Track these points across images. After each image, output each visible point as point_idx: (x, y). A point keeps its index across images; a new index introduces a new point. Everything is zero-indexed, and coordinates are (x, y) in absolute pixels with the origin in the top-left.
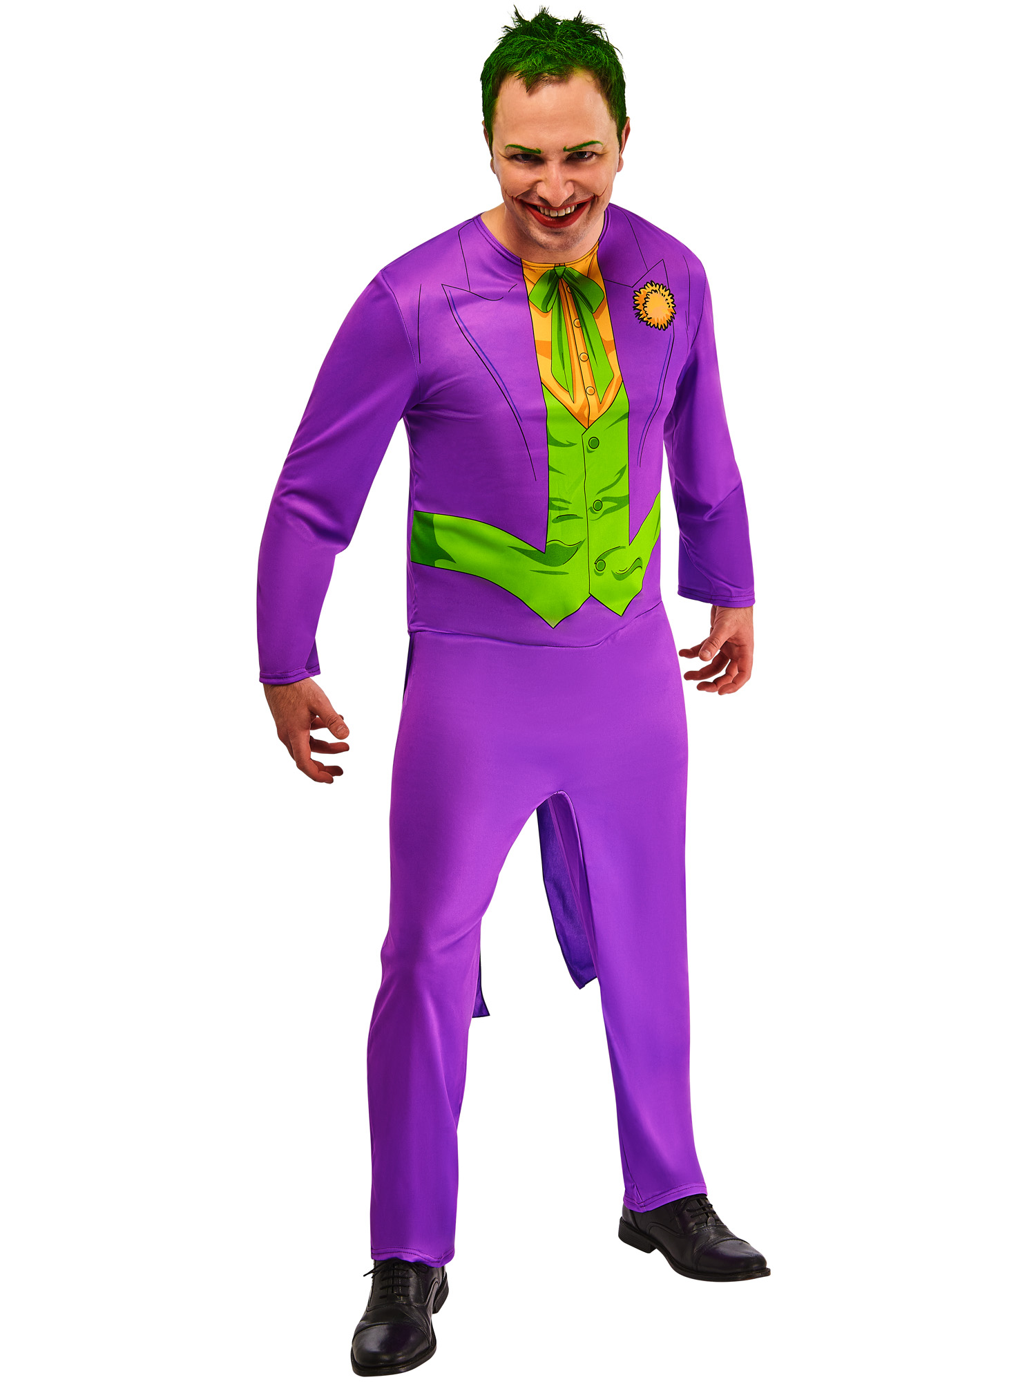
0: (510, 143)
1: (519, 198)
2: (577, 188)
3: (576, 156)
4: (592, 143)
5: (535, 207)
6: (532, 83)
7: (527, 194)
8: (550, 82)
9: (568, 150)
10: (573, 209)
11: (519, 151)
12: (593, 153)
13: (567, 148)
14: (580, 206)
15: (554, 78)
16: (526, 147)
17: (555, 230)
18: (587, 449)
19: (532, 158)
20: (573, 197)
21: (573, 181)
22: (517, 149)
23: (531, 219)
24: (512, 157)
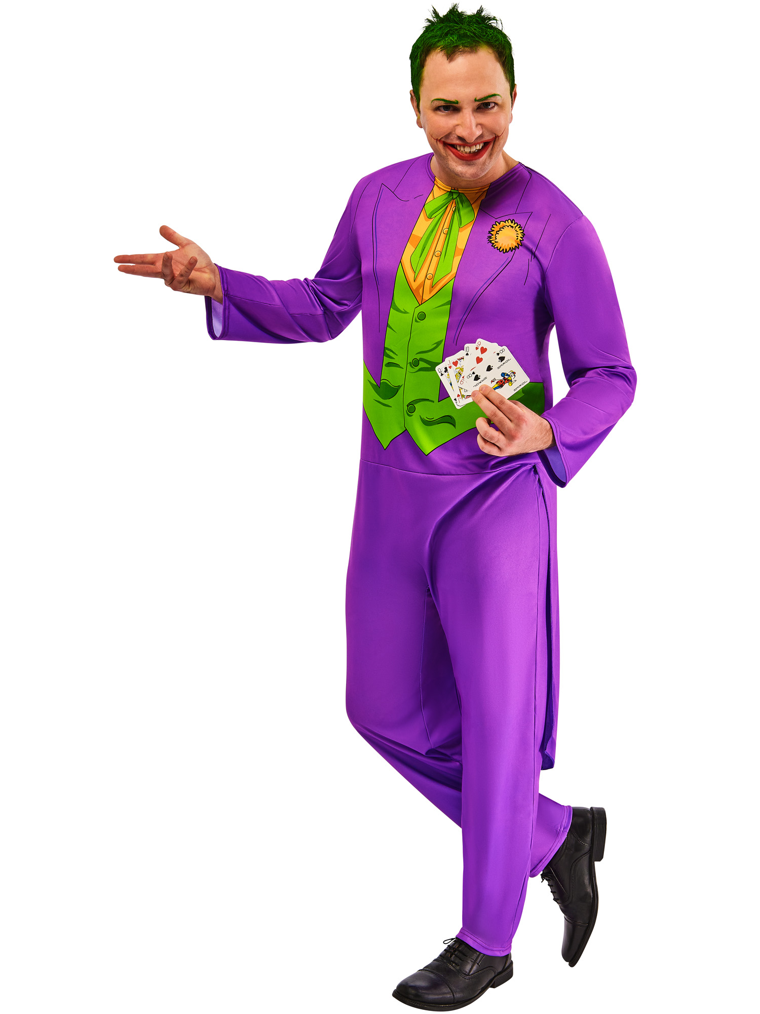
0: (436, 98)
1: (443, 140)
2: (484, 130)
3: (484, 105)
4: (494, 95)
5: (453, 146)
6: (451, 55)
7: (448, 136)
8: (463, 52)
9: (479, 100)
10: (481, 147)
11: (442, 103)
12: (496, 104)
13: (477, 99)
14: (486, 144)
15: (466, 49)
16: (448, 100)
17: (469, 163)
18: (416, 319)
19: (451, 107)
20: (481, 136)
21: (481, 124)
22: (441, 102)
23: (449, 155)
24: (437, 109)
